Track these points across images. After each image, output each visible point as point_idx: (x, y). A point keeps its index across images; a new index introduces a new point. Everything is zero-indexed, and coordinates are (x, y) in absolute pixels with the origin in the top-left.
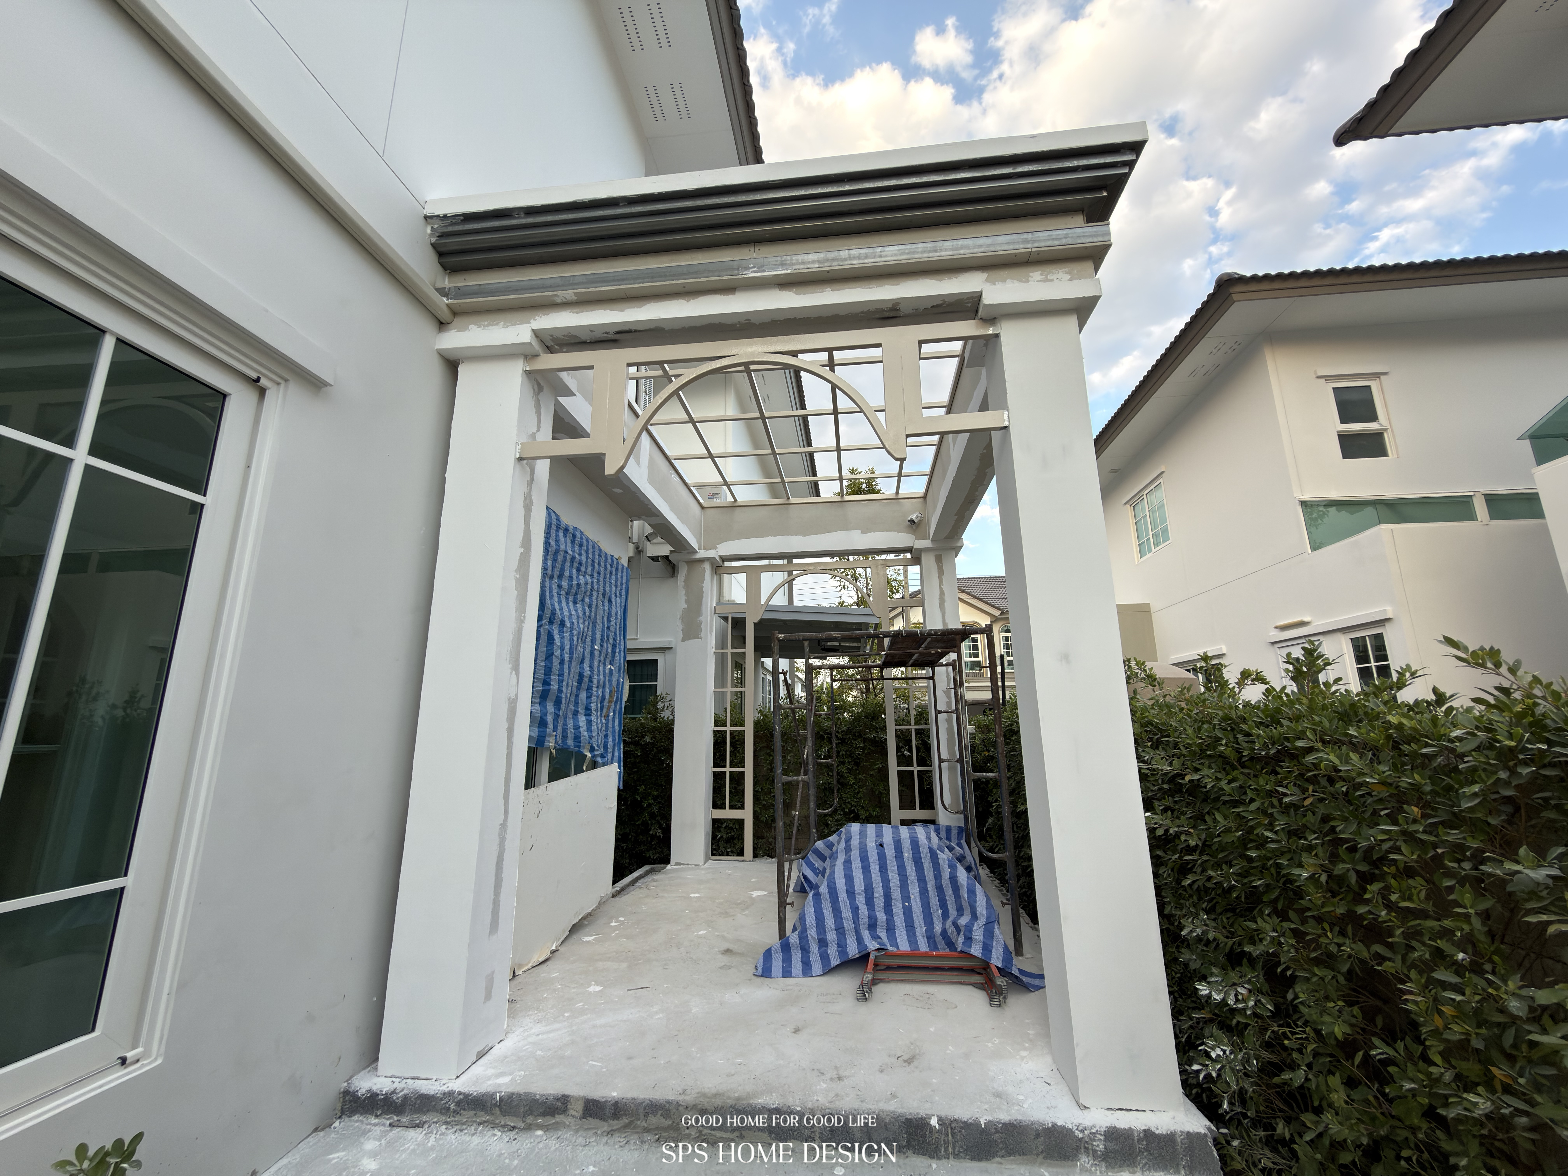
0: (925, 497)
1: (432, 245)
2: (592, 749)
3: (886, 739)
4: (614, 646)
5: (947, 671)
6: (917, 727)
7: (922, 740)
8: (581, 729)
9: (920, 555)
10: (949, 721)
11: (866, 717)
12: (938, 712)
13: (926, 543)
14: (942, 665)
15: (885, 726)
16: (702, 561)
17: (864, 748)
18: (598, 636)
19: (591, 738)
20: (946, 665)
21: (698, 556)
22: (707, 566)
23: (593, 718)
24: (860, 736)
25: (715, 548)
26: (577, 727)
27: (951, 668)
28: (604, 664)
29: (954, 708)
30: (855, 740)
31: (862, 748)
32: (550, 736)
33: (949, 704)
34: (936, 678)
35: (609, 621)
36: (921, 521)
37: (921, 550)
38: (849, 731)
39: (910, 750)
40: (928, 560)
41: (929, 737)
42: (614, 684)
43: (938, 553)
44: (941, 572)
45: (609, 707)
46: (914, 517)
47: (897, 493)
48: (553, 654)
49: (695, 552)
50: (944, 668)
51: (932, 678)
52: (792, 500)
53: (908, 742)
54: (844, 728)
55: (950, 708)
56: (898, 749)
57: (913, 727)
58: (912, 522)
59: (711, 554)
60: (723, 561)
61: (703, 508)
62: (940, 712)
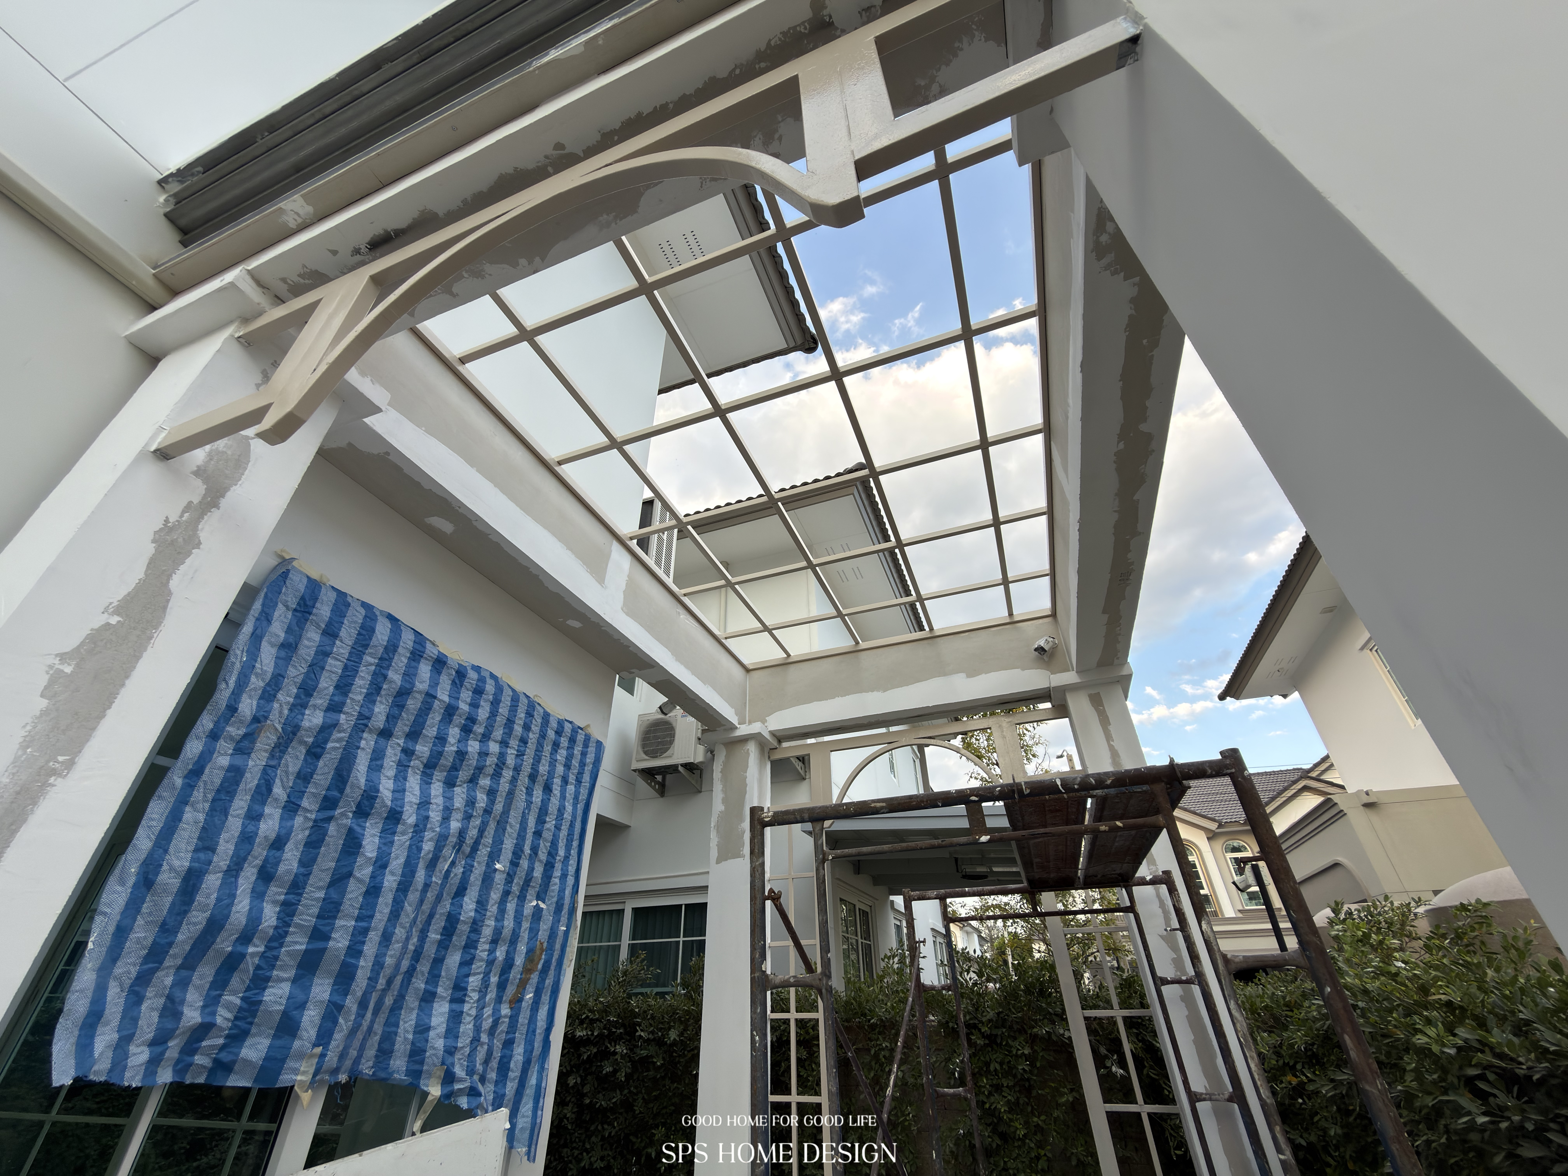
0: (1054, 614)
1: (166, 215)
2: (449, 1078)
3: (1070, 1038)
4: (549, 866)
5: (1158, 895)
6: (1127, 1013)
7: (1143, 1041)
8: (432, 1034)
9: (1065, 700)
10: (1187, 999)
11: (1028, 991)
12: (1158, 982)
13: (1069, 677)
14: (1143, 882)
15: (1064, 1010)
16: (745, 739)
17: (1031, 1059)
18: (508, 845)
19: (450, 1051)
20: (1153, 882)
21: (738, 733)
22: (752, 748)
23: (466, 1007)
24: (1022, 1031)
25: (764, 722)
26: (423, 1029)
27: (1163, 888)
28: (522, 898)
29: (1191, 972)
30: (1015, 1039)
31: (1027, 1058)
32: (301, 1056)
33: (1178, 963)
34: (1139, 908)
35: (541, 820)
36: (1055, 648)
37: (1063, 690)
38: (1000, 1021)
39: (1123, 1064)
40: (1078, 704)
41: (1154, 1034)
42: (543, 935)
43: (1093, 691)
44: (1104, 721)
45: (522, 985)
46: (1042, 643)
47: (1011, 614)
48: (350, 874)
49: (734, 728)
50: (1149, 888)
51: (1131, 909)
52: (863, 645)
53: (1116, 1045)
54: (991, 1014)
55: (1184, 972)
56: (1099, 1061)
57: (1118, 1014)
58: (1040, 650)
59: (755, 728)
60: (780, 742)
61: (747, 670)
62: (1165, 982)
